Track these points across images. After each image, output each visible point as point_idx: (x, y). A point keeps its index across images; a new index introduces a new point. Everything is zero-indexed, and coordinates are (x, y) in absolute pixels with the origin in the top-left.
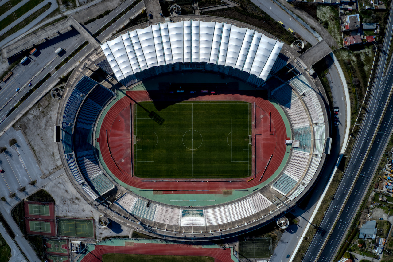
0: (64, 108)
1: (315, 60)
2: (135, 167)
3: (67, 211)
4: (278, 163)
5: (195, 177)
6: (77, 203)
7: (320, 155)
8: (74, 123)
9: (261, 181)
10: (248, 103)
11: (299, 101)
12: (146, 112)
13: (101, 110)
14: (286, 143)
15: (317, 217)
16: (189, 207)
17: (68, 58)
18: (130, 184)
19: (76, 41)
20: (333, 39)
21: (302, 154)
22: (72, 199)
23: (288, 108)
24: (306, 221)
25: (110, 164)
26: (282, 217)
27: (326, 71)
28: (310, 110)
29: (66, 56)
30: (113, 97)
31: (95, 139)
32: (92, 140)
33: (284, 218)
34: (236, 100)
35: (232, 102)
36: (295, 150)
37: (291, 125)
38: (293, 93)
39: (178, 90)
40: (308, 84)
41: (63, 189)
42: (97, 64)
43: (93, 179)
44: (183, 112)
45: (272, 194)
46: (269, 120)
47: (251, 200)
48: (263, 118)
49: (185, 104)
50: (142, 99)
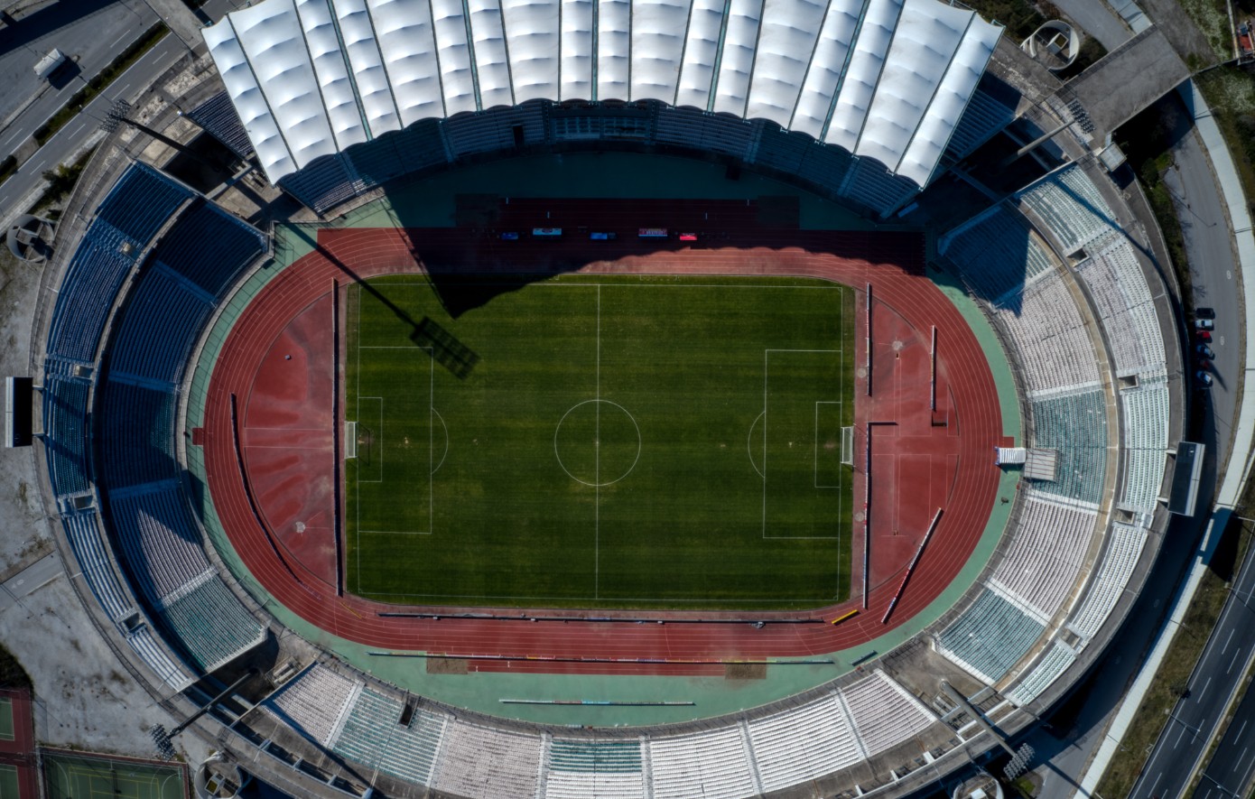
0: (53, 299)
1: (1124, 111)
2: (349, 556)
3: (80, 727)
4: (961, 546)
5: (605, 604)
6: (116, 695)
7: (1148, 516)
8: (96, 365)
9: (888, 624)
10: (839, 285)
11: (1060, 282)
12: (398, 320)
13: (212, 312)
14: (1002, 460)
15: (1114, 770)
16: (582, 731)
17: (87, 92)
18: (331, 628)
19: (119, 25)
20: (1195, 26)
21: (1065, 507)
22: (99, 677)
23: (1012, 313)
24: (1070, 785)
25: (248, 537)
26: (974, 775)
27: (1161, 156)
28: (1106, 323)
29: (77, 86)
30: (261, 254)
31: (186, 434)
32: (172, 438)
33: (982, 777)
34: (786, 275)
35: (771, 281)
36: (1037, 492)
37: (1022, 385)
38: (1035, 246)
39: (538, 226)
40: (1102, 210)
41: (63, 638)
42: (188, 112)
43: (176, 603)
44: (560, 320)
45: (936, 678)
46: (928, 360)
47: (846, 702)
48: (904, 353)
49: (568, 287)
50: (382, 266)
